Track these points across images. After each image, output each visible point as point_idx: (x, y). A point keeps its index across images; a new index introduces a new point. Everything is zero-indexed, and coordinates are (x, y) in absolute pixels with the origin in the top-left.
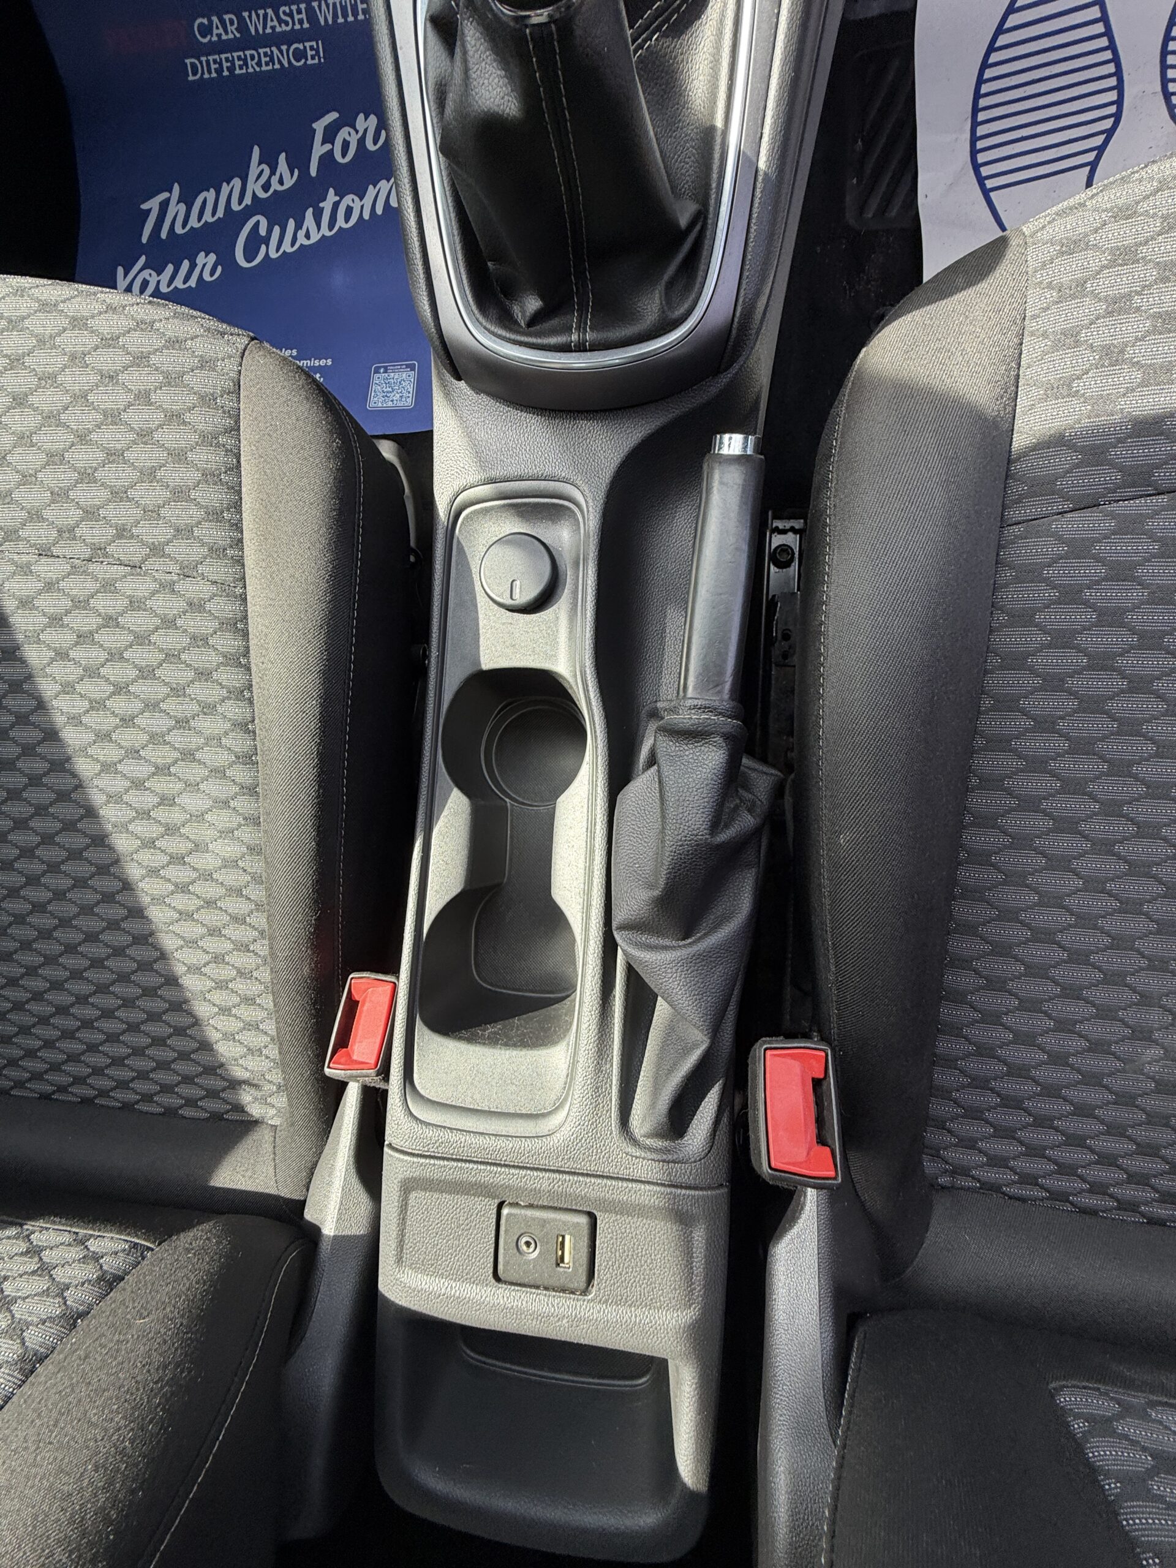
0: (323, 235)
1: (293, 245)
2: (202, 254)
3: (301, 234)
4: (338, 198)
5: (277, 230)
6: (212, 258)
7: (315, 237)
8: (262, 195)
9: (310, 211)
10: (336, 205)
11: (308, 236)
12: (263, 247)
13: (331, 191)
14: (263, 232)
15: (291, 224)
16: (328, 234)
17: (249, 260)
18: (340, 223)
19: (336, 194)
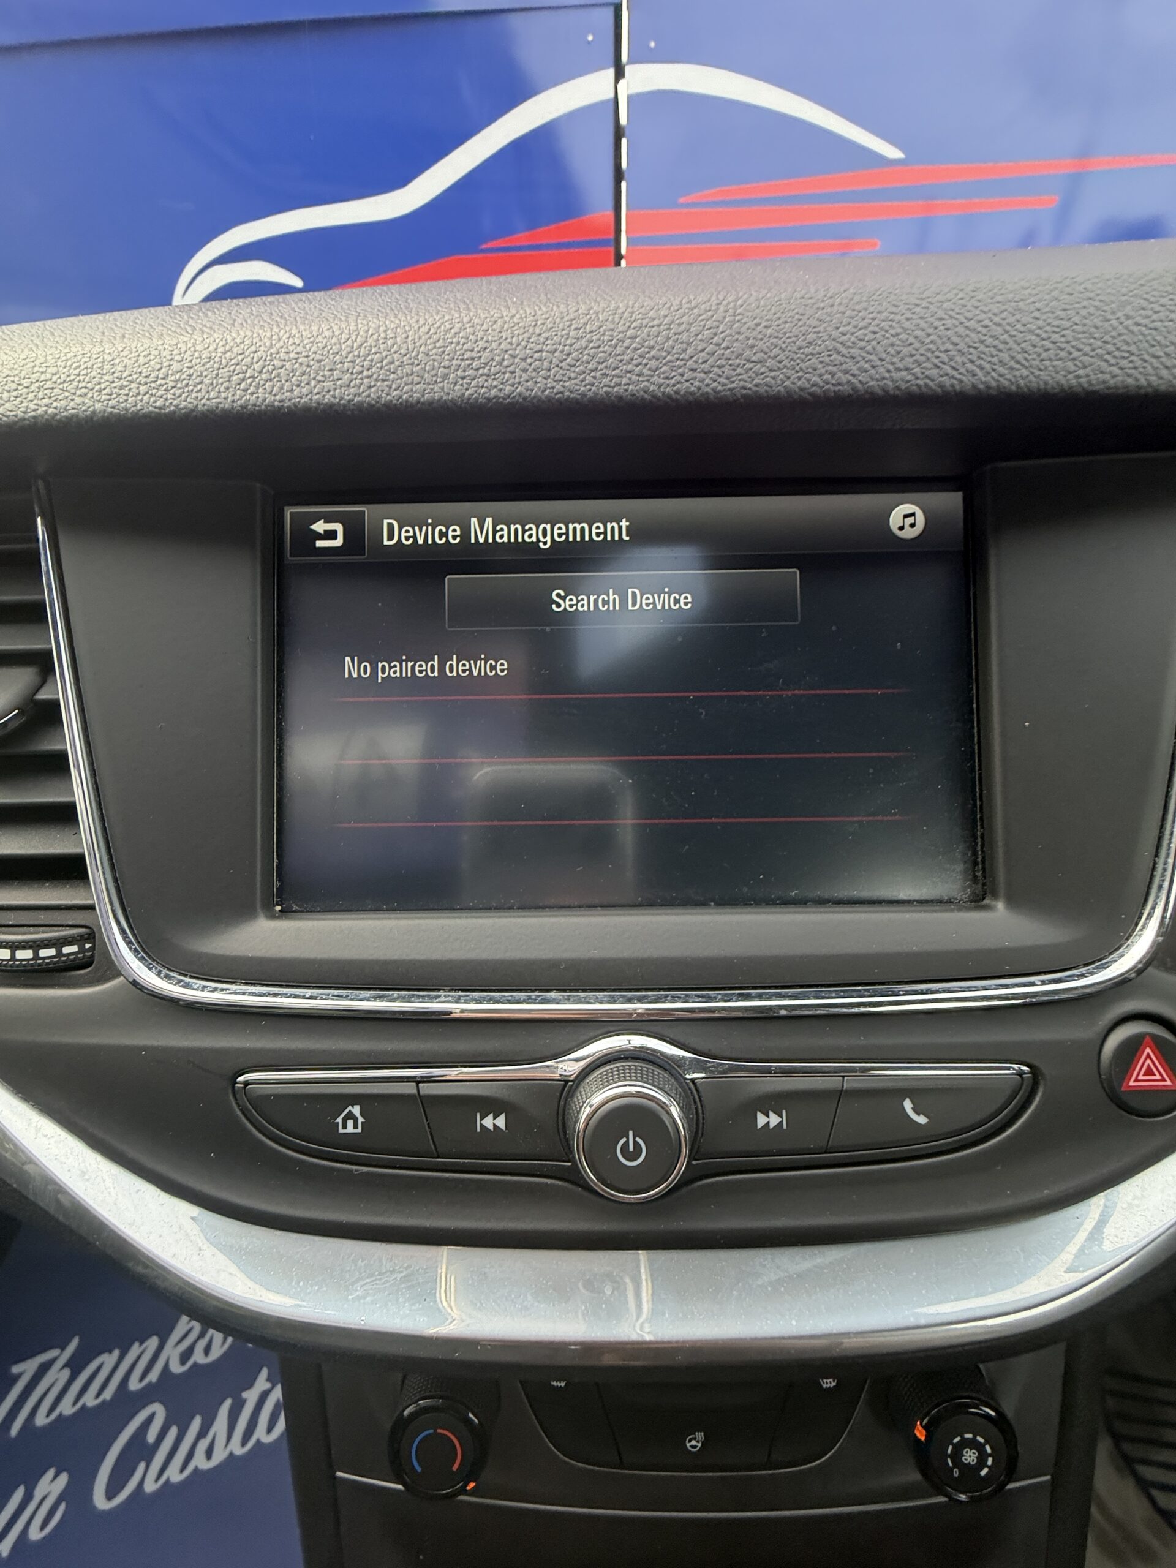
0: (231, 1454)
1: (182, 1470)
2: (51, 1473)
3: (203, 1445)
4: (268, 1385)
5: (173, 1432)
6: (64, 1478)
7: (219, 1456)
8: (176, 1368)
9: (228, 1403)
10: (264, 1396)
11: (209, 1453)
12: (142, 1466)
13: (265, 1372)
14: (151, 1437)
15: (196, 1424)
16: (239, 1451)
17: (110, 1495)
18: (260, 1433)
19: (268, 1380)
